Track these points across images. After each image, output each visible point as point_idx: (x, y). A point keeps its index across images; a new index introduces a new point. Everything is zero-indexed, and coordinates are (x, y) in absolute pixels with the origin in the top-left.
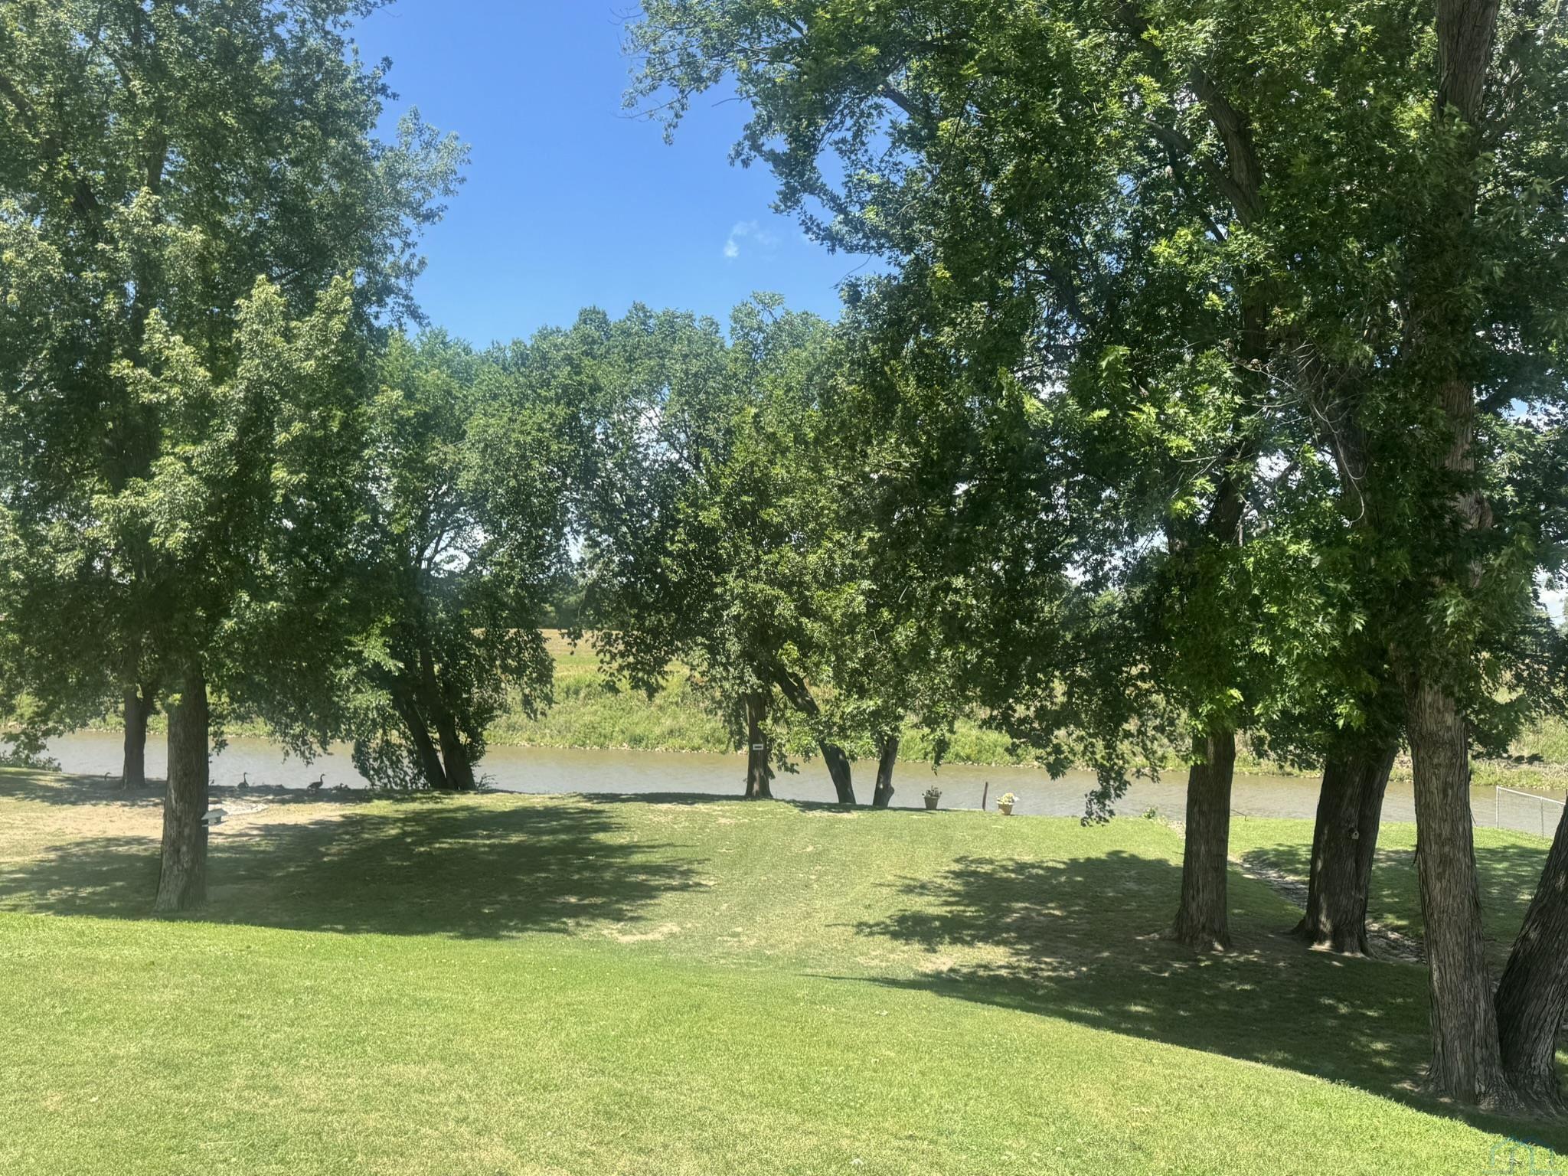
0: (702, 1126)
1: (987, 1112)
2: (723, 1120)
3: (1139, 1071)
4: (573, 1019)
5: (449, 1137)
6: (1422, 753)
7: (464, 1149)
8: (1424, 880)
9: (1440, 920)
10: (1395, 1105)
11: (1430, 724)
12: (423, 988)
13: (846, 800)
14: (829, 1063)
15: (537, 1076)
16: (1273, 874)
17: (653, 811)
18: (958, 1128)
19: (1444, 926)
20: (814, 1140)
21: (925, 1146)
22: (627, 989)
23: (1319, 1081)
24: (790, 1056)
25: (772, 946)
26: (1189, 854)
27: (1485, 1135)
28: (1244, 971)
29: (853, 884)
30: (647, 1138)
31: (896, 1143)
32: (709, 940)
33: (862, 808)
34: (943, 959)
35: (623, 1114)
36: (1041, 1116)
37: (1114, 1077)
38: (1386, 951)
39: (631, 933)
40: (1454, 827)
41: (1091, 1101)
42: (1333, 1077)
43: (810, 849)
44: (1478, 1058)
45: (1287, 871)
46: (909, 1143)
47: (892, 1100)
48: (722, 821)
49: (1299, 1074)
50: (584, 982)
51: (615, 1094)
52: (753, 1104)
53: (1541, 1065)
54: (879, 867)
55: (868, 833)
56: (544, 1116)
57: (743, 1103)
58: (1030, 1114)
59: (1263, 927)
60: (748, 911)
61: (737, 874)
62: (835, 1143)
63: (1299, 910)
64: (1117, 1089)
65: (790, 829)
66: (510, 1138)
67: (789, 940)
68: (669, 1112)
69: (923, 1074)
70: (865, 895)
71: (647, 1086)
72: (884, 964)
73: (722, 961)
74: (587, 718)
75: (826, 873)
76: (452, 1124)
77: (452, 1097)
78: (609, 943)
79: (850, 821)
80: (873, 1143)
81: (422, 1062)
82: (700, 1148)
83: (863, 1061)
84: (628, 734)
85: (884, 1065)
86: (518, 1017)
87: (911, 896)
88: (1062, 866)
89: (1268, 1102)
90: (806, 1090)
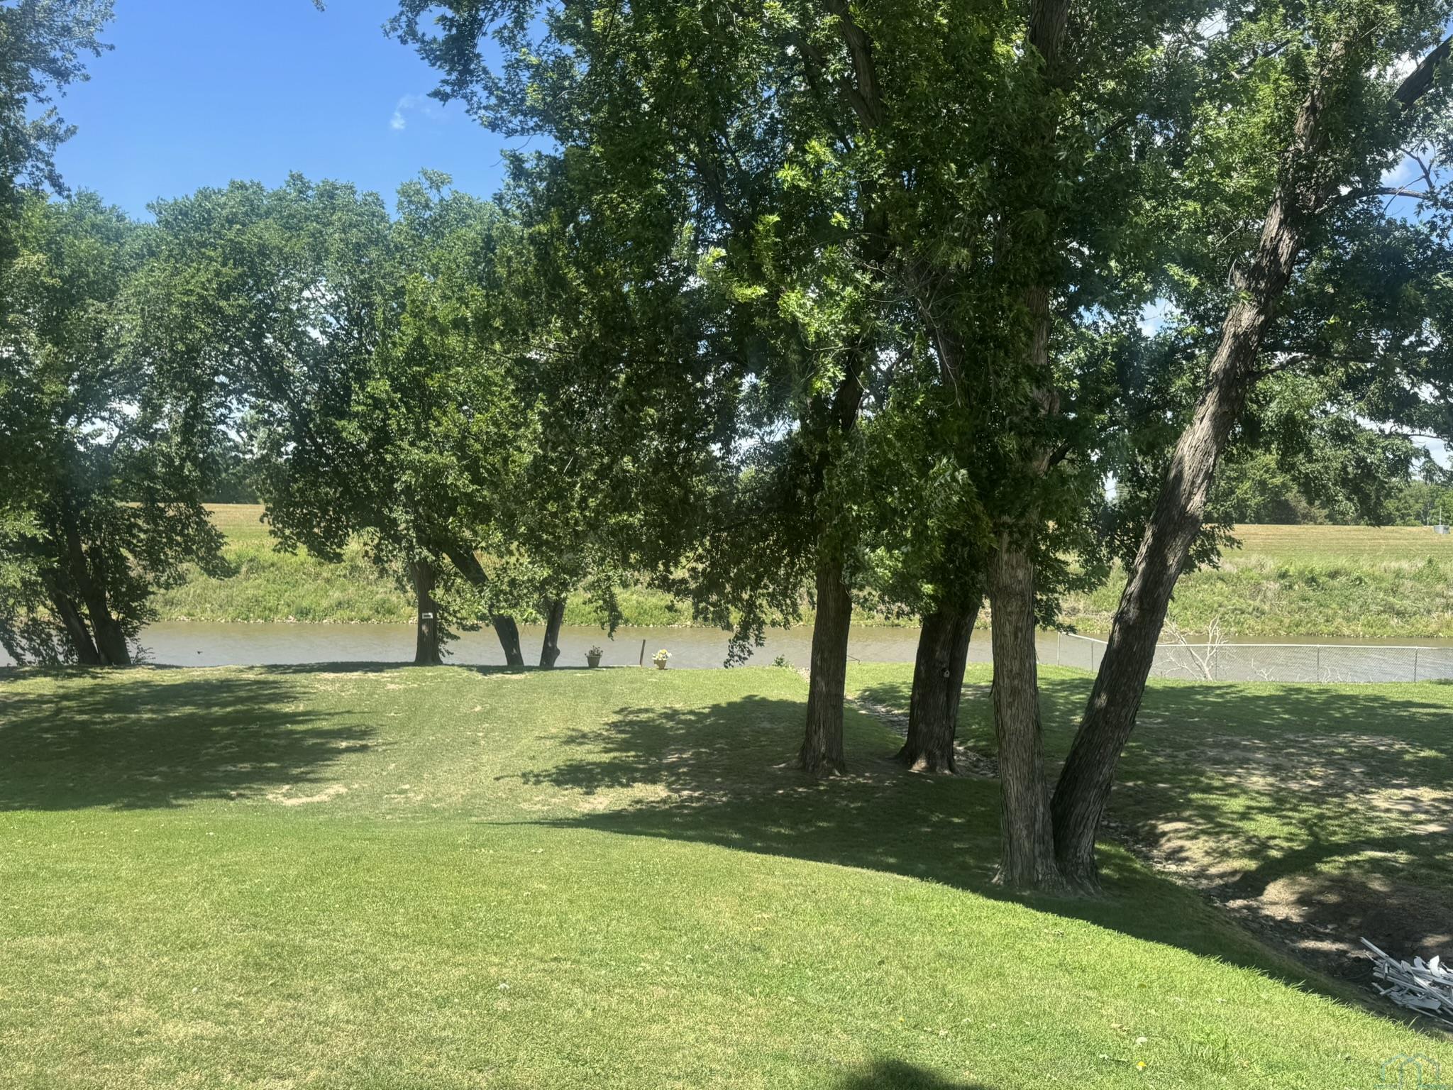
0: (354, 968)
1: (627, 930)
2: (375, 961)
3: (763, 882)
4: (226, 880)
5: (83, 1003)
6: (999, 603)
7: (100, 1013)
8: (997, 708)
9: (1010, 740)
10: (971, 895)
11: (1005, 578)
12: (65, 860)
13: (515, 663)
14: (483, 899)
15: (183, 935)
16: (881, 709)
17: (319, 681)
18: (600, 947)
19: (1013, 745)
20: (464, 970)
21: (568, 965)
22: (286, 848)
23: (911, 880)
24: (446, 897)
25: (439, 800)
26: (812, 694)
27: (1038, 914)
28: (856, 792)
29: (519, 738)
30: (297, 984)
31: (542, 966)
32: (375, 799)
33: (530, 669)
34: (600, 800)
35: (274, 964)
36: (675, 929)
37: (741, 889)
38: (969, 770)
39: (296, 796)
40: (1022, 664)
41: (720, 912)
42: (923, 876)
43: (478, 708)
44: (1037, 853)
45: (893, 705)
46: (554, 965)
47: (540, 927)
48: (391, 687)
49: (896, 876)
50: (241, 844)
51: (266, 947)
52: (406, 943)
53: (1084, 854)
54: (544, 721)
55: (534, 691)
56: (189, 973)
57: (396, 944)
58: (665, 928)
59: (871, 754)
60: (415, 770)
61: (406, 736)
62: (484, 972)
63: (900, 738)
64: (743, 899)
65: (459, 691)
66: (151, 999)
67: (456, 793)
68: (320, 958)
69: (571, 902)
70: (529, 748)
71: (300, 936)
72: (546, 808)
73: (388, 817)
74: (250, 592)
75: (493, 730)
76: (88, 990)
77: (90, 964)
78: (273, 807)
79: (517, 681)
80: (520, 968)
81: (60, 931)
82: (350, 988)
83: (516, 896)
84: (293, 608)
85: (535, 897)
86: (169, 881)
87: (573, 746)
88: (707, 711)
89: (867, 901)
90: (458, 925)
